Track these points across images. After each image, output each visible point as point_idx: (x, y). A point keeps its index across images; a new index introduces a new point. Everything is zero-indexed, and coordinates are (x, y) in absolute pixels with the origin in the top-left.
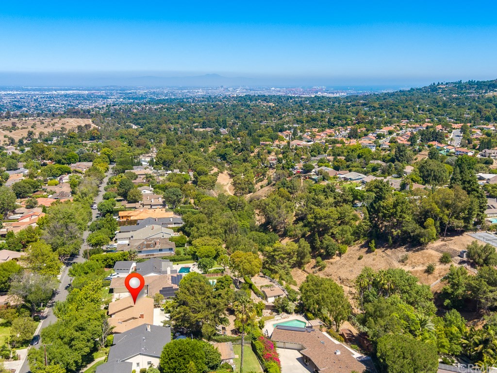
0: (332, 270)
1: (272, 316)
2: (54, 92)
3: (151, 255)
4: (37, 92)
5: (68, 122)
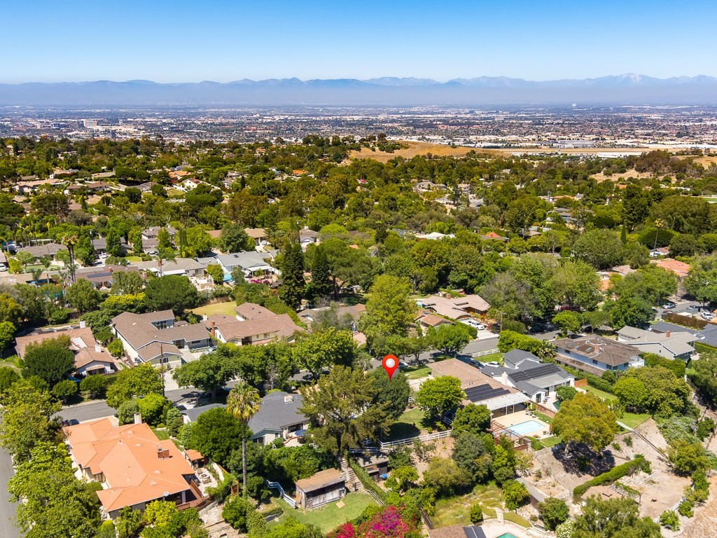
3: (578, 363)
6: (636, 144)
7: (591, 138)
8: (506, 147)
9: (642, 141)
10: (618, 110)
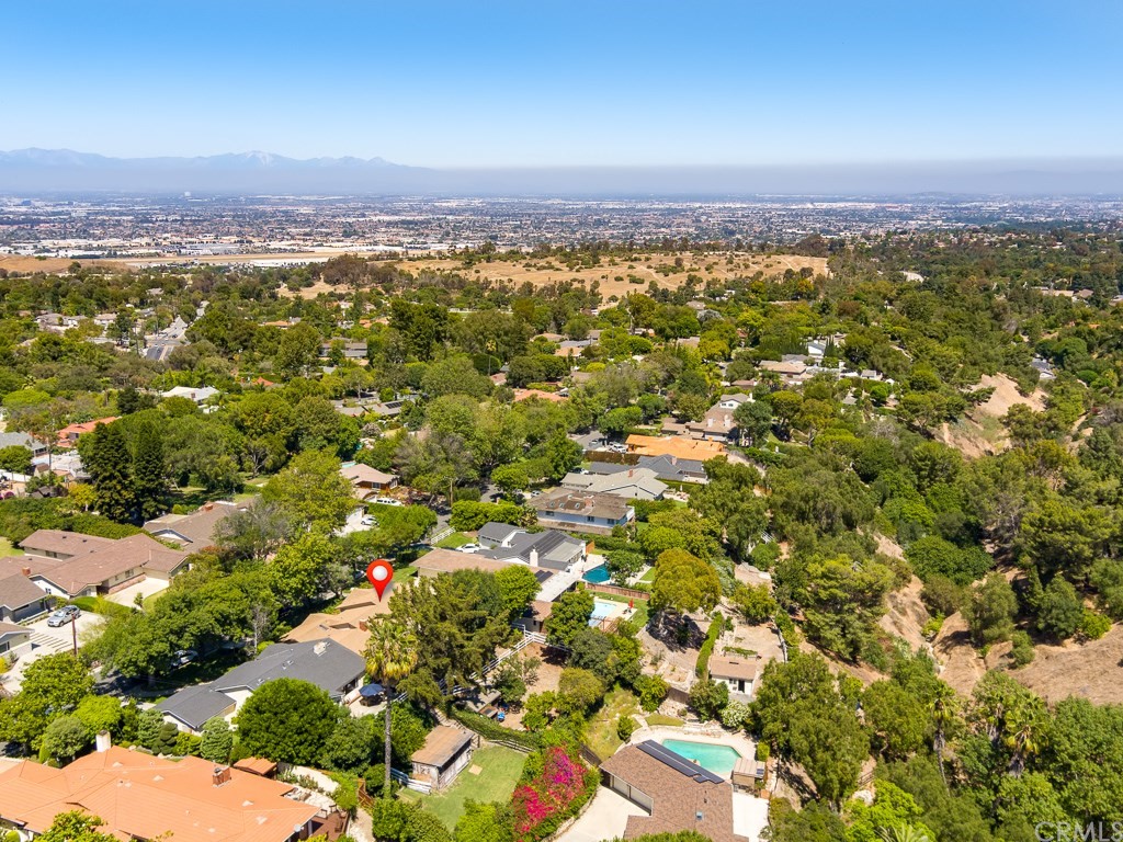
0: (1039, 675)
1: (681, 719)
2: (810, 206)
3: (569, 525)
4: (777, 206)
5: (779, 263)
6: (296, 248)
7: (233, 241)
8: (109, 256)
9: (301, 242)
10: (253, 202)
